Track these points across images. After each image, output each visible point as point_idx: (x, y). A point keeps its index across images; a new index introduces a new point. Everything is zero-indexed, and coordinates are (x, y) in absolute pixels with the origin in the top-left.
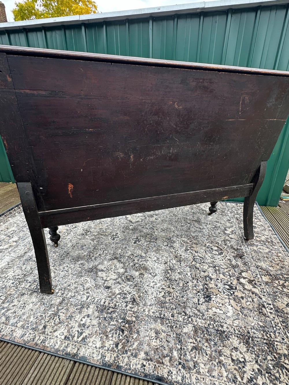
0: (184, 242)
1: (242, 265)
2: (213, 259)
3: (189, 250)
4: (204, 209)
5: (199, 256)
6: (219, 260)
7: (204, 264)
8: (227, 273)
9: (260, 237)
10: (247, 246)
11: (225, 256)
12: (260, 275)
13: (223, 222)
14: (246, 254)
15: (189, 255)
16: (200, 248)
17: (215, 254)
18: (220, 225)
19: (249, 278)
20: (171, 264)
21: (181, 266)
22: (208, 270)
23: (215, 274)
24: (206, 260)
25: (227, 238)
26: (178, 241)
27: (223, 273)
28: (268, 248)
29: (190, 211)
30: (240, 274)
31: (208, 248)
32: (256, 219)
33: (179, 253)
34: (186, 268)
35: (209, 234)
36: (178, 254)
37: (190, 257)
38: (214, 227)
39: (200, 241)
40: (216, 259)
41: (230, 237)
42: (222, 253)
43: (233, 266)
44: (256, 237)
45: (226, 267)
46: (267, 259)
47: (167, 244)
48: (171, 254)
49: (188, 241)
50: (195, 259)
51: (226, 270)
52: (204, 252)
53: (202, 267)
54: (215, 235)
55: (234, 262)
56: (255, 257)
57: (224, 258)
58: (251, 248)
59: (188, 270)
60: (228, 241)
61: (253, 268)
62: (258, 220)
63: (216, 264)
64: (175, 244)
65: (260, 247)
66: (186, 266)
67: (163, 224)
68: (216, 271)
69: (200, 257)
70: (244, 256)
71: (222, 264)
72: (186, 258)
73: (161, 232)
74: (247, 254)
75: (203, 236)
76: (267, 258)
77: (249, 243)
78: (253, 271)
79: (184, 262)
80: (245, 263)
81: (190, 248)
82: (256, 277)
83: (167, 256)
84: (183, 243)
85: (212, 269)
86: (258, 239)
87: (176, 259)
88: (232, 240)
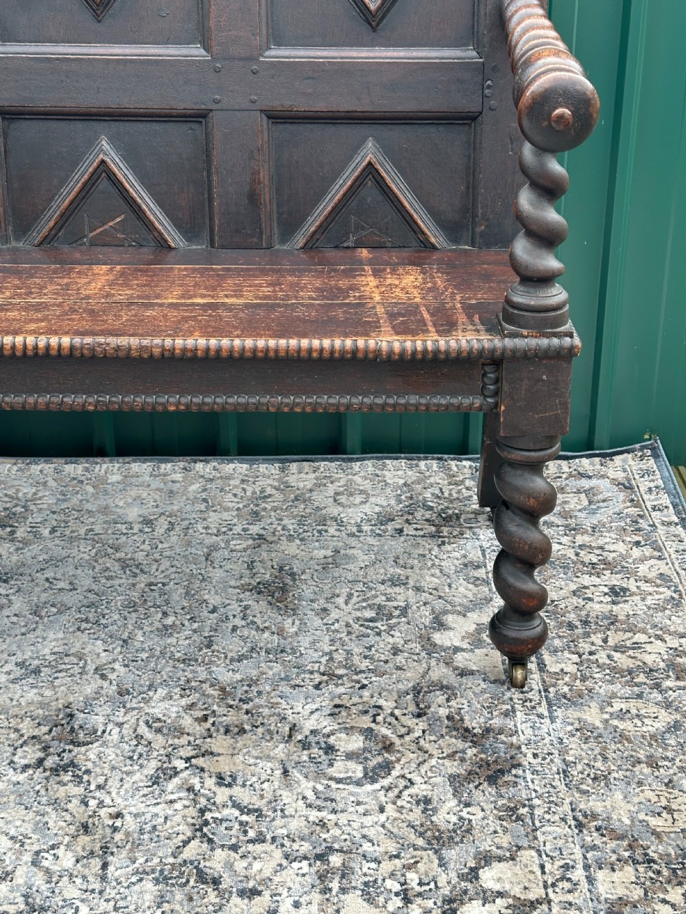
0: (159, 731)
1: (493, 824)
2: (320, 809)
3: (176, 773)
4: (335, 511)
5: (236, 805)
6: (361, 809)
7: (259, 848)
8: (389, 884)
9: (637, 646)
10: (550, 705)
11: (402, 783)
12: (587, 867)
13: (429, 581)
14: (530, 756)
15: (171, 802)
16: (254, 753)
17: (339, 781)
18: (412, 601)
19: (517, 891)
20: (39, 881)
21: (103, 878)
22: (277, 879)
23: (316, 897)
24: (279, 822)
25: (439, 672)
26: (120, 725)
27: (366, 884)
28: (668, 705)
29: (238, 529)
30: (472, 875)
31: (305, 745)
32: (637, 544)
33: (108, 801)
34: (137, 888)
35: (331, 659)
36: (103, 812)
37: (178, 818)
38: (369, 614)
39: (266, 711)
40: (340, 806)
41: (456, 668)
42: (387, 767)
43: (438, 839)
44: (616, 649)
45: (392, 847)
46: (647, 770)
47: (41, 755)
48: (52, 818)
49: (187, 722)
50: (206, 823)
51: (387, 867)
52: (278, 773)
53: (240, 865)
54: (365, 664)
55: (447, 814)
56: (579, 767)
57: (391, 795)
58: (573, 714)
59: (148, 897)
60: (442, 688)
61: (553, 833)
62: (648, 551)
63: (335, 839)
64: (93, 751)
65: (624, 706)
66: (137, 872)
67: (38, 632)
68: (322, 877)
69: (243, 810)
70: (519, 765)
71: (371, 833)
72: (148, 828)
73: (14, 681)
74: (535, 756)
75: (287, 679)
76: (653, 763)
77: (566, 689)
78: (548, 847)
79: (131, 850)
80: (513, 810)
81: (188, 760)
82: (562, 878)
83: (27, 828)
84: (149, 735)
85: (306, 869)
86: (622, 660)
87: (84, 839)
88: (468, 681)
